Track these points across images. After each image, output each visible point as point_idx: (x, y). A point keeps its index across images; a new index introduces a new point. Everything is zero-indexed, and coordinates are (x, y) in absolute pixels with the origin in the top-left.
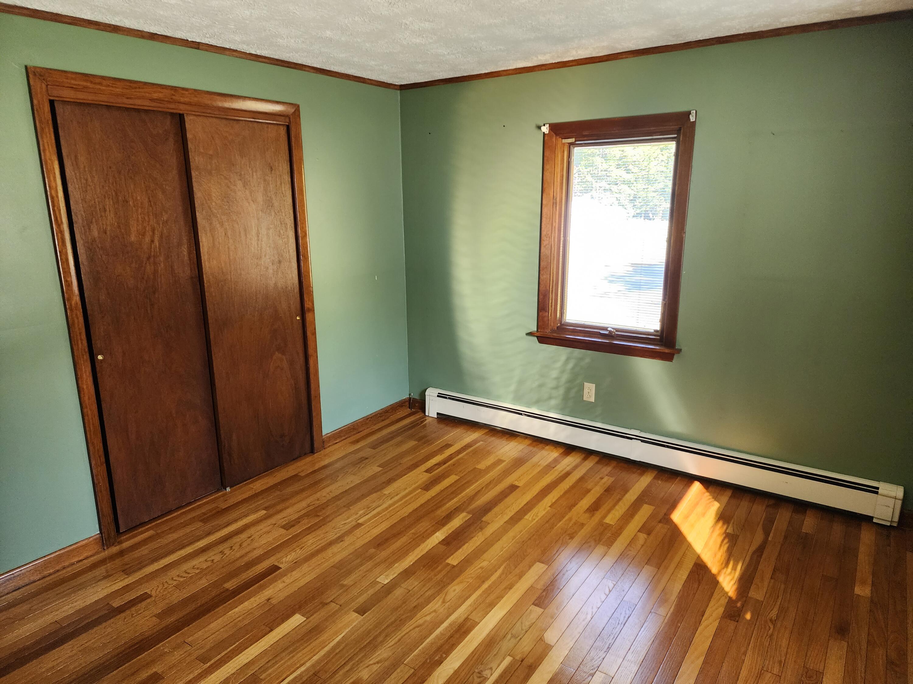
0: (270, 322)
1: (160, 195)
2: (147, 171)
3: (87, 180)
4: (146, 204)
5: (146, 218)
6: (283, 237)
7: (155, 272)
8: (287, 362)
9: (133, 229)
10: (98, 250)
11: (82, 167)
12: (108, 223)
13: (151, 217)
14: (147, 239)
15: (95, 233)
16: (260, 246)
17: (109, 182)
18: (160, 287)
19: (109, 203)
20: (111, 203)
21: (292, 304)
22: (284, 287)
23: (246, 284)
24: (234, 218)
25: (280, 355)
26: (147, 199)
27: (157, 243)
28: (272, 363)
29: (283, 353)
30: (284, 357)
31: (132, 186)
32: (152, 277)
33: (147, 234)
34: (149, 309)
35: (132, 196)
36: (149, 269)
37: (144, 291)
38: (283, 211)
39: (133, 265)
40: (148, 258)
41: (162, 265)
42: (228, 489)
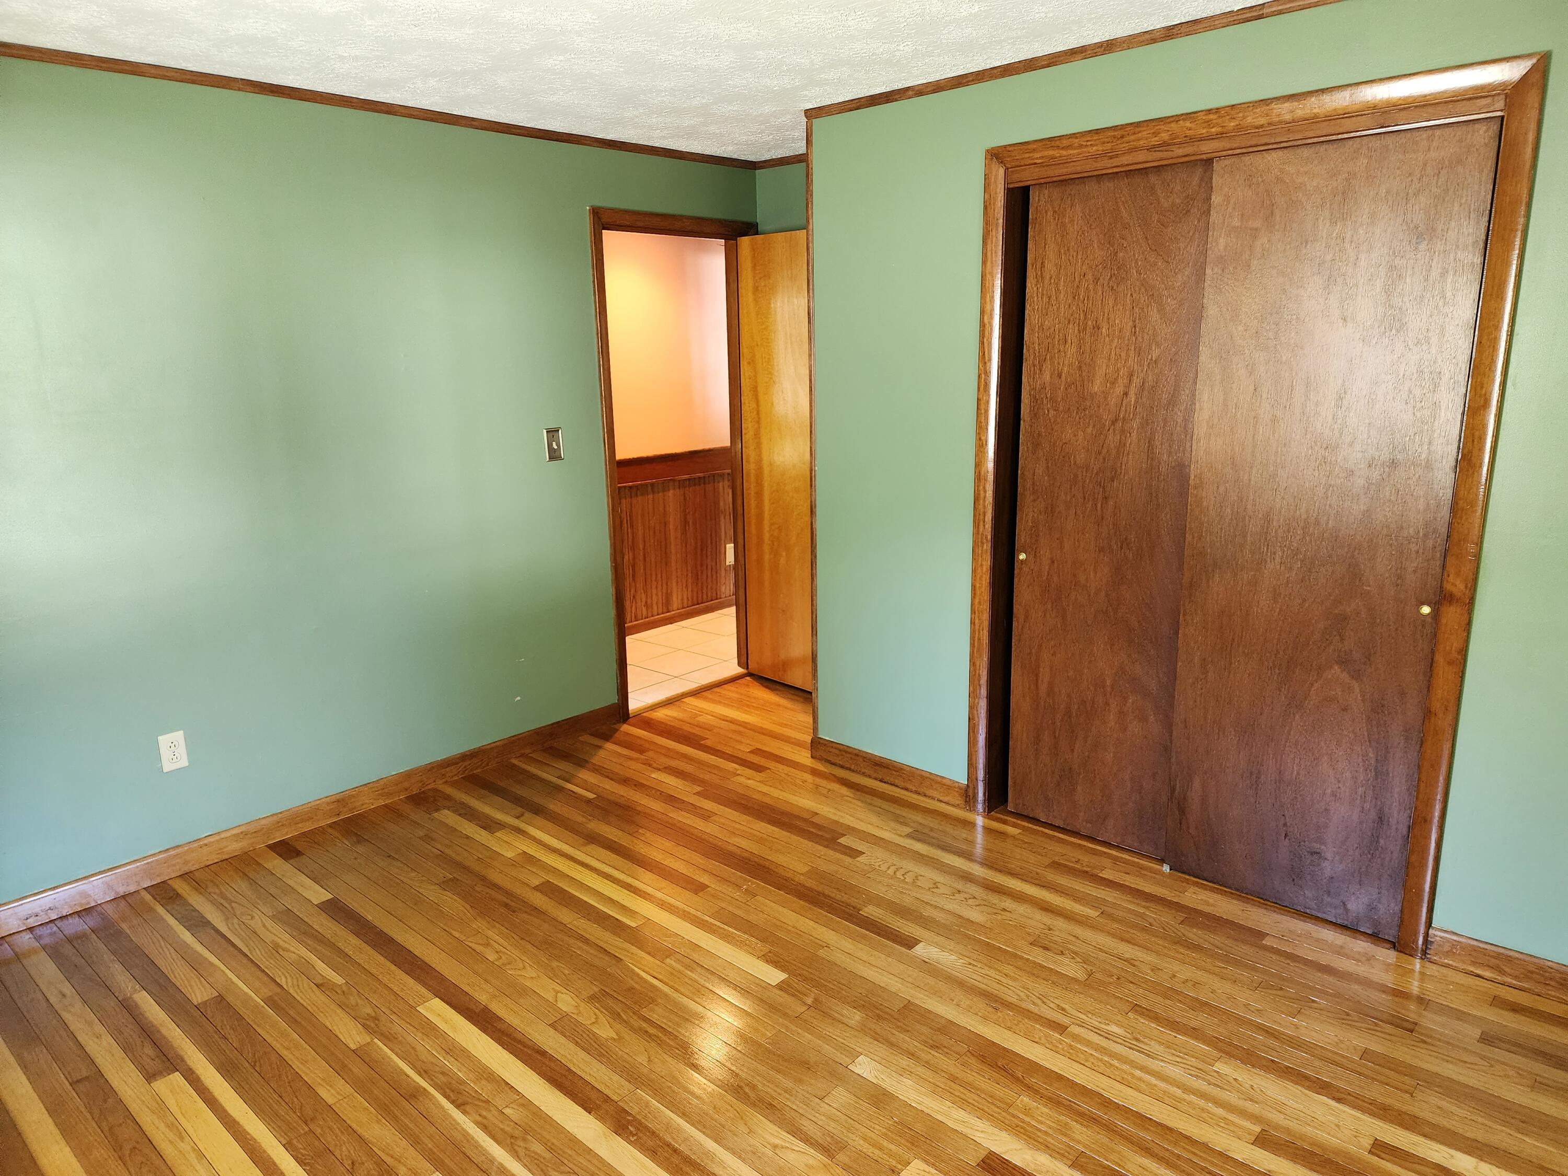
0: (1330, 595)
1: (1154, 315)
2: (1140, 274)
3: (1050, 298)
4: (1127, 332)
5: (1123, 355)
6: (1419, 405)
7: (1121, 445)
8: (1363, 701)
9: (1100, 372)
10: (1045, 402)
11: (1048, 277)
12: (1066, 362)
13: (1132, 353)
14: (1119, 390)
15: (1047, 377)
16: (1339, 421)
17: (1079, 298)
18: (1123, 472)
19: (1072, 330)
20: (1076, 331)
21: (1410, 570)
22: (1393, 526)
23: (1283, 498)
24: (1284, 358)
25: (1345, 677)
26: (1131, 324)
27: (1132, 398)
28: (1316, 685)
29: (1357, 675)
30: (1356, 686)
31: (1111, 302)
32: (1114, 452)
33: (1120, 381)
34: (1099, 506)
35: (1108, 319)
36: (1112, 439)
37: (1097, 474)
38: (1434, 340)
39: (1089, 430)
40: (1114, 422)
41: (1134, 434)
42: (1166, 868)
